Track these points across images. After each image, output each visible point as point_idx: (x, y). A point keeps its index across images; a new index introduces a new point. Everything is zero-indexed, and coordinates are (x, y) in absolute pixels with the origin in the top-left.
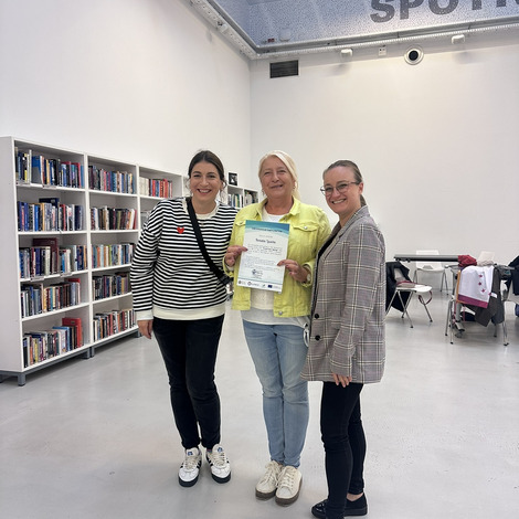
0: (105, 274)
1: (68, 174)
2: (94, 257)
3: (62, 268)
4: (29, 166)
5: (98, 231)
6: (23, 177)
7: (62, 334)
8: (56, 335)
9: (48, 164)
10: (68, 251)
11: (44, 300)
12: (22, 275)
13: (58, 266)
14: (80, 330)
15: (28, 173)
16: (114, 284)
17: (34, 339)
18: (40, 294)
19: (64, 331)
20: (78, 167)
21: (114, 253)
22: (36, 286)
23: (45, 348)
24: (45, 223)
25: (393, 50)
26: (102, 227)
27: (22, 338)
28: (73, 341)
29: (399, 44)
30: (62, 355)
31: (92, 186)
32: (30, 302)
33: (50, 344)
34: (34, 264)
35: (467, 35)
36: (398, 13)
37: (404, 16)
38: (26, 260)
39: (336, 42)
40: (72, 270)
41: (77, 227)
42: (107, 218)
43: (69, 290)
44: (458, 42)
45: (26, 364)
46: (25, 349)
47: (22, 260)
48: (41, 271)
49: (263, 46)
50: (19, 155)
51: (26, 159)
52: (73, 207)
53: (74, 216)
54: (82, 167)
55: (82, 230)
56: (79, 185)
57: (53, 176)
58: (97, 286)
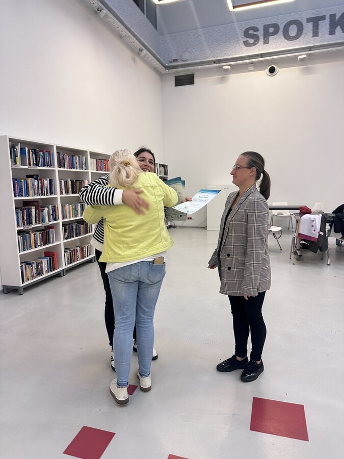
0: (71, 223)
1: (44, 159)
2: (63, 212)
3: (43, 220)
4: (19, 154)
5: (64, 195)
6: (15, 162)
7: (45, 262)
8: (41, 263)
9: (31, 153)
10: (46, 209)
11: (33, 241)
12: (18, 226)
13: (40, 219)
14: (56, 259)
15: (18, 159)
16: (76, 229)
17: (27, 266)
18: (30, 237)
19: (46, 260)
20: (50, 154)
21: (75, 209)
22: (27, 232)
23: (35, 271)
24: (31, 192)
25: (257, 66)
26: (67, 192)
27: (20, 266)
28: (52, 267)
29: (262, 61)
30: (45, 275)
31: (60, 166)
32: (24, 243)
33: (37, 268)
34: (25, 218)
35: (309, 55)
36: (261, 40)
37: (266, 42)
38: (20, 216)
39: (219, 61)
40: (49, 221)
41: (51, 193)
42: (70, 187)
43: (48, 234)
44: (302, 60)
45: (23, 282)
46: (22, 272)
47: (17, 216)
48: (30, 223)
49: (170, 64)
50: (12, 148)
51: (17, 149)
52: (48, 179)
53: (49, 186)
54: (53, 154)
55: (55, 195)
56: (51, 166)
57: (34, 160)
58: (65, 231)
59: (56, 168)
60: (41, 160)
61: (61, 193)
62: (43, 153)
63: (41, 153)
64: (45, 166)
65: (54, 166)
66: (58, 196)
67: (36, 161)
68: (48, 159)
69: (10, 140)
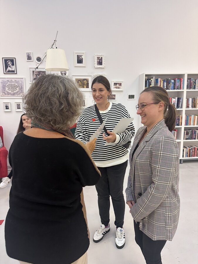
1: (174, 84)
4: (153, 83)
5: (190, 109)
9: (162, 82)
20: (181, 80)
26: (194, 107)
41: (178, 107)
50: (148, 80)
51: (151, 81)
52: (177, 98)
53: (176, 102)
54: (184, 80)
55: (181, 108)
56: (180, 88)
57: (165, 85)
58: (187, 134)
59: (185, 90)
60: (171, 85)
61: (188, 107)
62: (175, 81)
63: (173, 81)
64: (174, 89)
65: (183, 89)
66: (184, 109)
67: (167, 87)
68: (178, 84)
69: (146, 75)
